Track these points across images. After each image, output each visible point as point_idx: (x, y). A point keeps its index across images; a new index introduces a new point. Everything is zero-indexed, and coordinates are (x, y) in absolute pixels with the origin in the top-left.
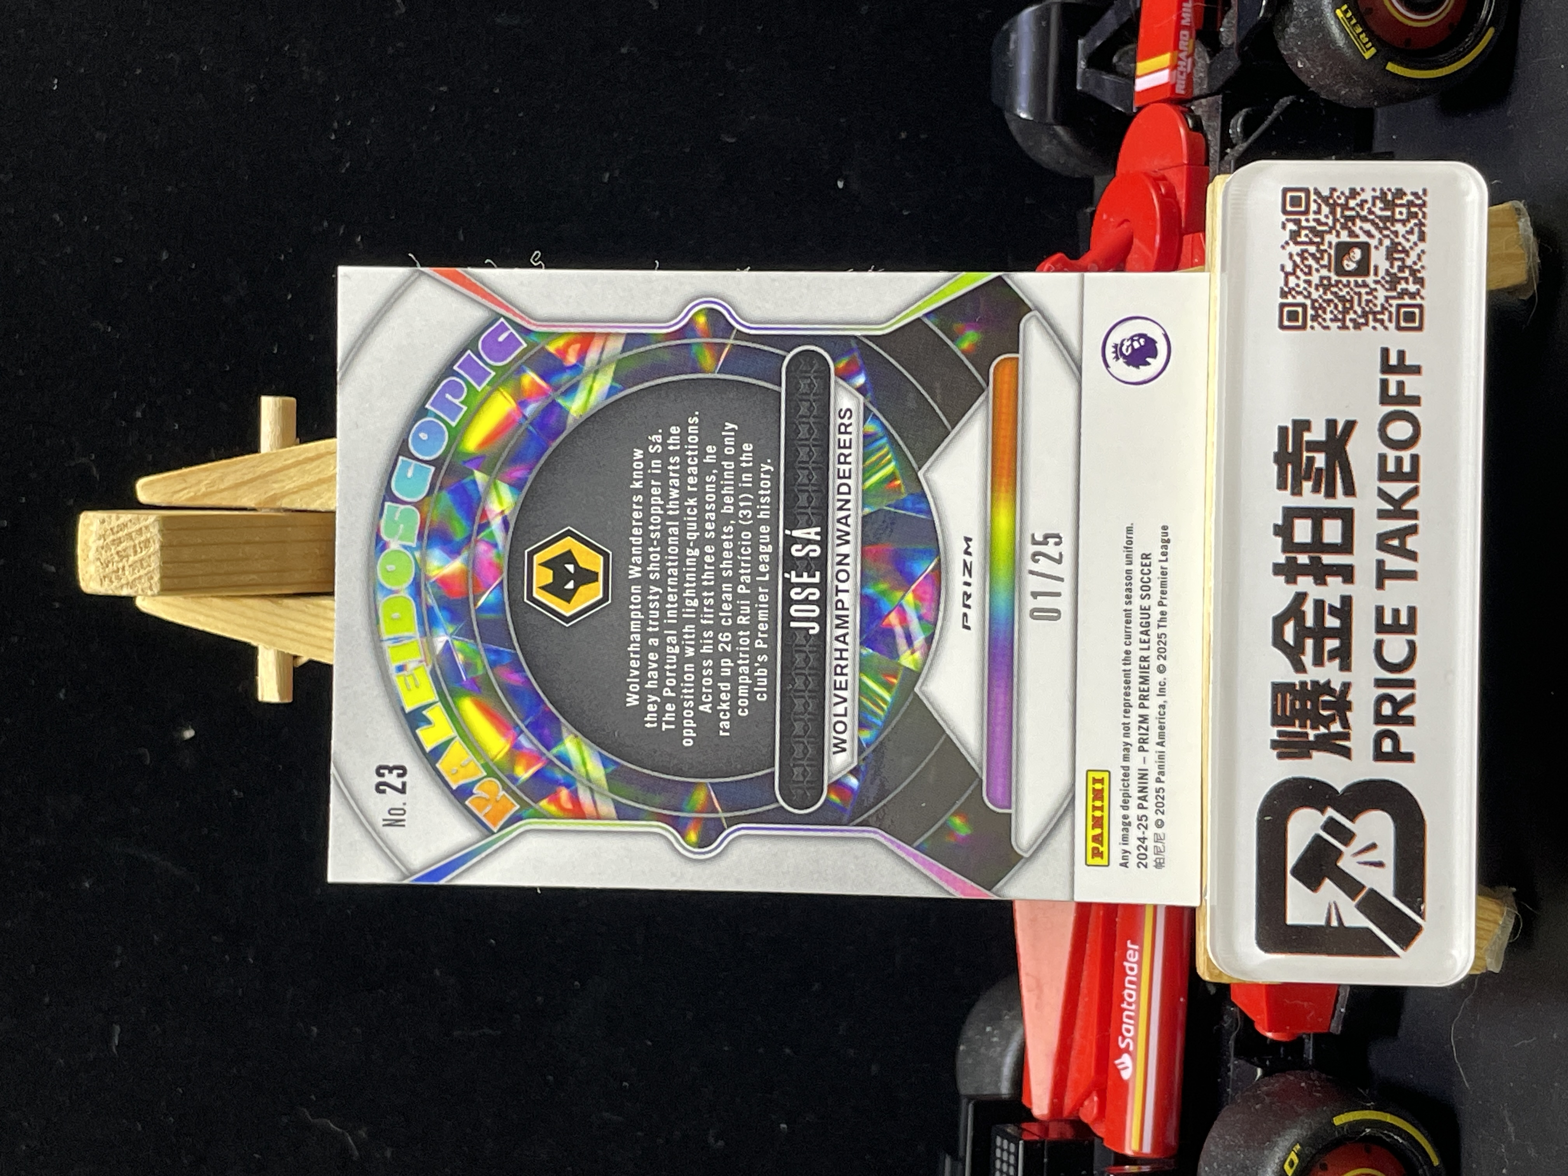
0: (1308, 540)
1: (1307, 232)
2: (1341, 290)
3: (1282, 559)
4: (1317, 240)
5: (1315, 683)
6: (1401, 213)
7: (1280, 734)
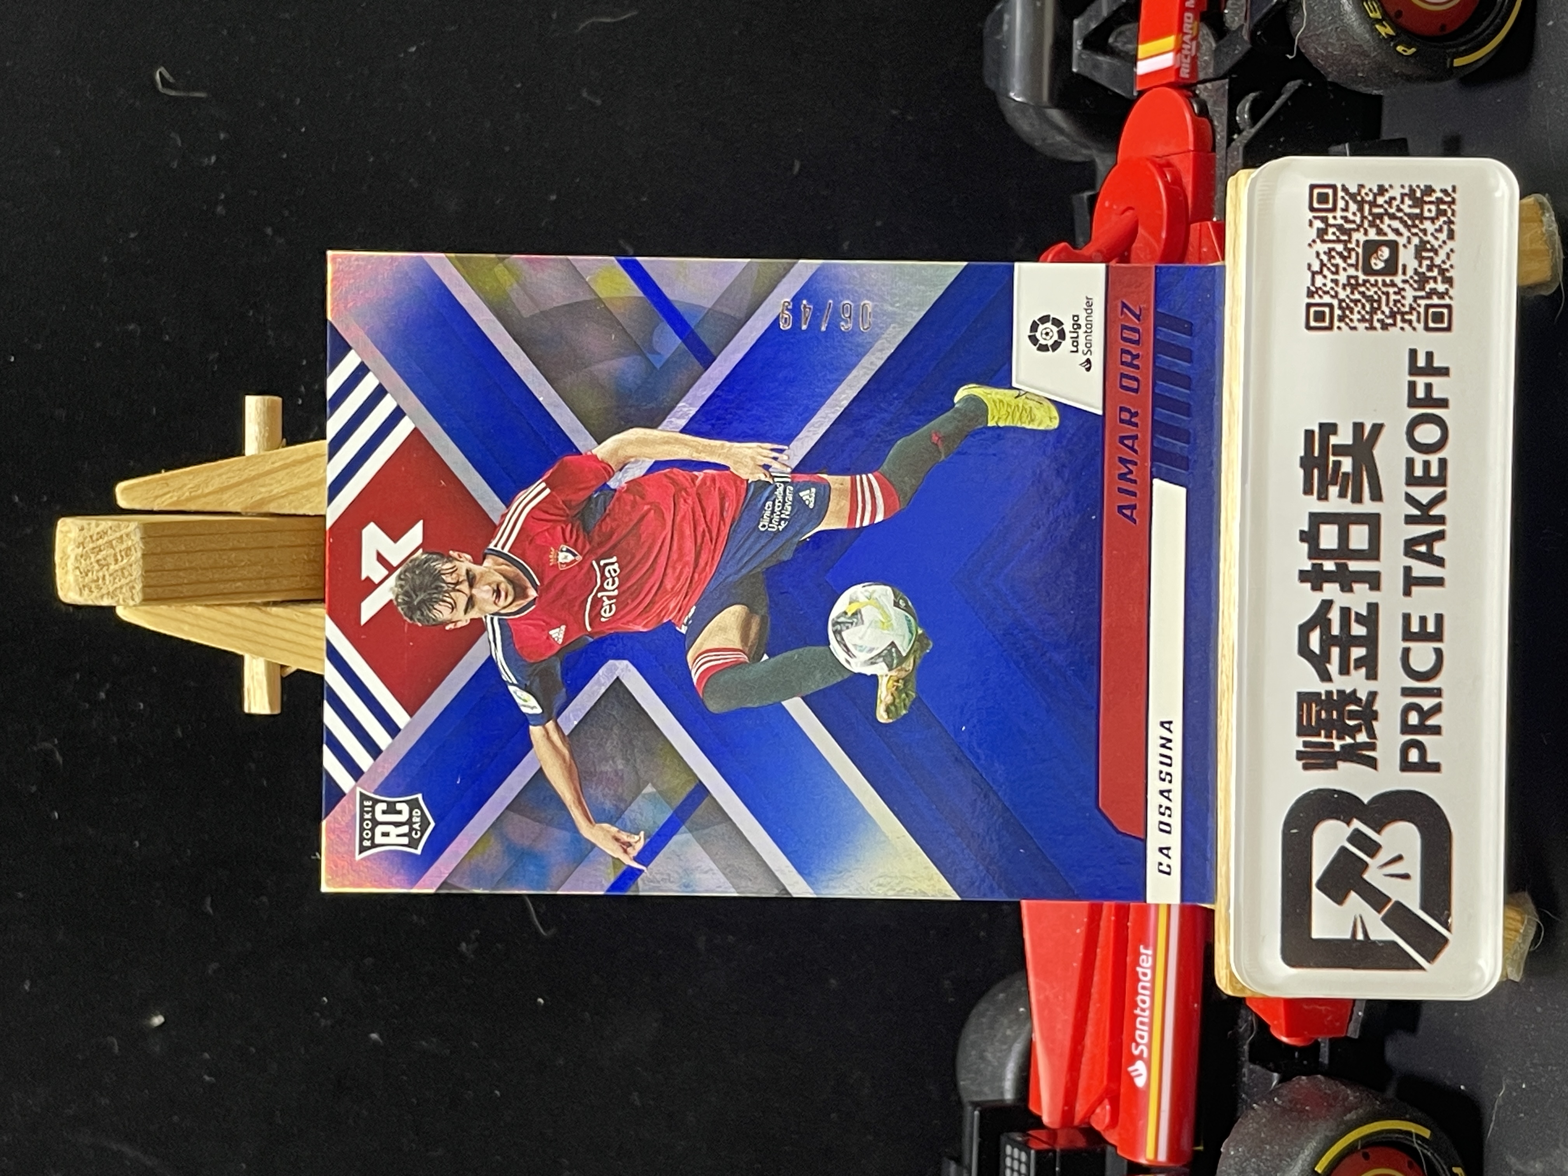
0: (1334, 545)
1: (1334, 230)
2: (1368, 289)
3: (1307, 566)
4: (1345, 238)
5: (1341, 693)
6: (1430, 210)
7: (1306, 744)
